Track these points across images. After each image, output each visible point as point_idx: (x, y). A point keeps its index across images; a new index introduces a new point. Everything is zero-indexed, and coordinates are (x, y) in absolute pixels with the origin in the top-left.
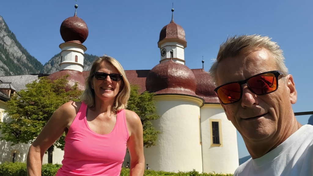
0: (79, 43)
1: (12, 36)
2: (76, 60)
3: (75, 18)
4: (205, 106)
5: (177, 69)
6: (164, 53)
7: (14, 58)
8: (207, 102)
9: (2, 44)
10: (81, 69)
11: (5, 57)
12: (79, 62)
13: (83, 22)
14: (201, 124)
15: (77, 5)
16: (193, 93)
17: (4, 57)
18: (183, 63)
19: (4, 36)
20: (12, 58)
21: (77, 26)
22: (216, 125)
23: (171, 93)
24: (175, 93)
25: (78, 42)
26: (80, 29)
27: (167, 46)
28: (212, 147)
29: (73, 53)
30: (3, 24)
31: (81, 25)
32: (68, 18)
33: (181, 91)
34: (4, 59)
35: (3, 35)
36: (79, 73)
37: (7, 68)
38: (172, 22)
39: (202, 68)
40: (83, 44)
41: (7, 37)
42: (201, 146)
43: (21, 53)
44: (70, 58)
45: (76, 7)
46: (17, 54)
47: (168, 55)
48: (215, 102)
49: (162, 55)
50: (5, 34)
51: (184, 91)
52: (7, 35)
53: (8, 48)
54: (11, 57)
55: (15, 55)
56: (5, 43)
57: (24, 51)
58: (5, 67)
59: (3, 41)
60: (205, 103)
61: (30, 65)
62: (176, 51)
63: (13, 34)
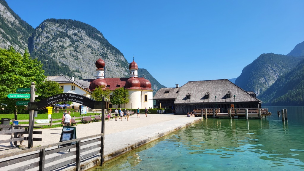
7: (8, 22)
46: (10, 19)
54: (5, 22)
55: (9, 19)
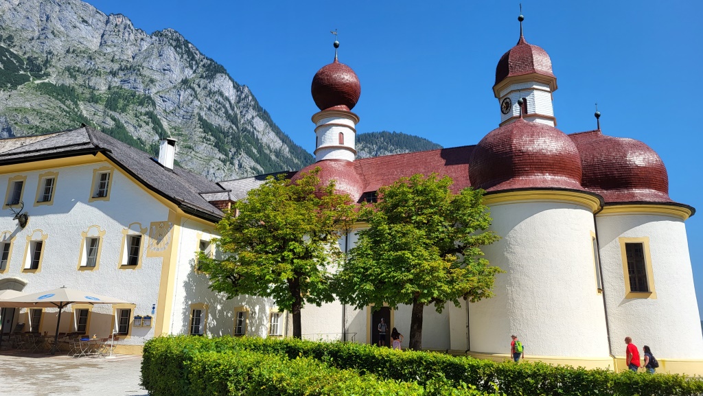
0: (344, 110)
1: (264, 116)
2: (341, 140)
3: (336, 66)
4: (608, 210)
5: (532, 136)
6: (506, 107)
8: (611, 201)
9: (251, 130)
10: (350, 157)
11: (257, 152)
12: (346, 144)
13: (350, 70)
14: (601, 250)
15: (337, 42)
16: (574, 183)
17: (255, 151)
18: (551, 123)
19: (253, 118)
20: (267, 152)
21: (338, 80)
22: (636, 251)
23: (520, 187)
24: (531, 186)
25: (343, 108)
26: (344, 84)
27: (512, 91)
28: (628, 298)
29: (334, 128)
30: (250, 98)
31: (347, 78)
32: (323, 68)
33: (545, 181)
34: (255, 155)
35: (251, 117)
36: (349, 163)
37: (262, 169)
38: (520, 42)
39: (596, 129)
40: (353, 111)
41: (258, 118)
42: (601, 296)
43: (280, 142)
44: (331, 138)
45: (336, 46)
47: (516, 110)
48: (630, 200)
49: (502, 112)
50: (255, 114)
51: (553, 180)
52: (258, 115)
53: (260, 136)
56: (255, 129)
57: (285, 139)
58: (259, 167)
59: (252, 126)
60: (604, 204)
61: (296, 161)
62: (533, 99)
63: (265, 112)
